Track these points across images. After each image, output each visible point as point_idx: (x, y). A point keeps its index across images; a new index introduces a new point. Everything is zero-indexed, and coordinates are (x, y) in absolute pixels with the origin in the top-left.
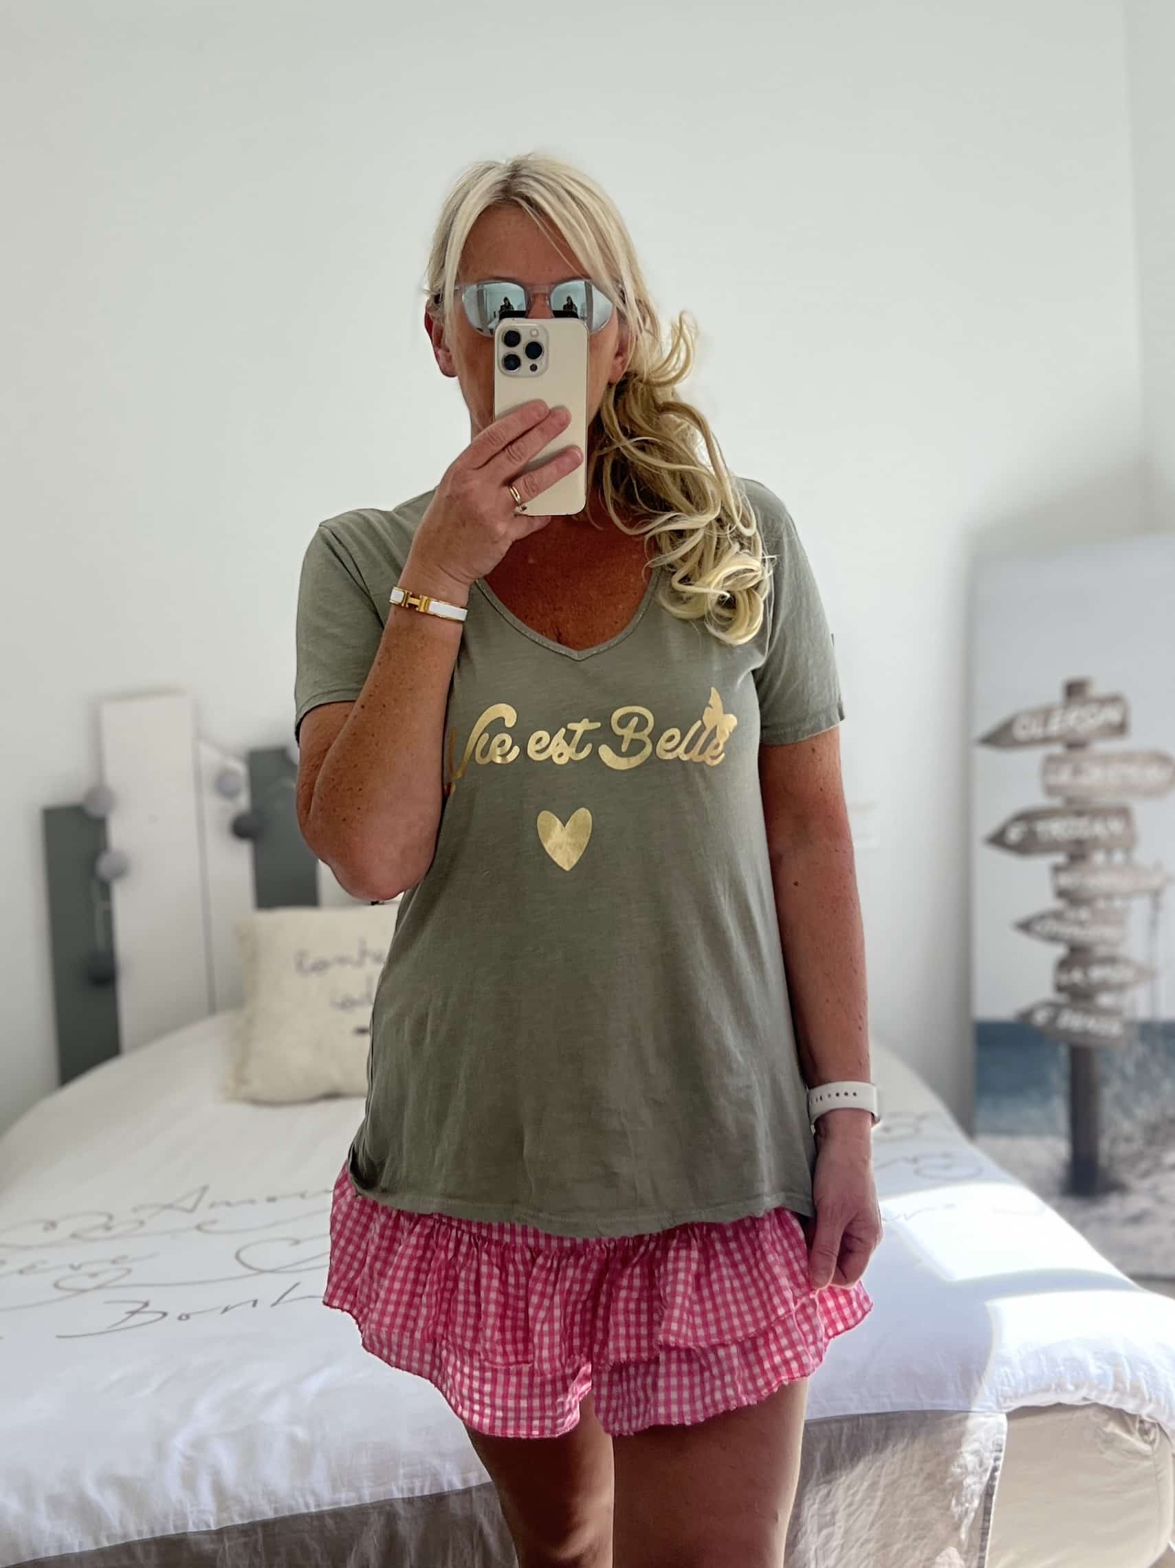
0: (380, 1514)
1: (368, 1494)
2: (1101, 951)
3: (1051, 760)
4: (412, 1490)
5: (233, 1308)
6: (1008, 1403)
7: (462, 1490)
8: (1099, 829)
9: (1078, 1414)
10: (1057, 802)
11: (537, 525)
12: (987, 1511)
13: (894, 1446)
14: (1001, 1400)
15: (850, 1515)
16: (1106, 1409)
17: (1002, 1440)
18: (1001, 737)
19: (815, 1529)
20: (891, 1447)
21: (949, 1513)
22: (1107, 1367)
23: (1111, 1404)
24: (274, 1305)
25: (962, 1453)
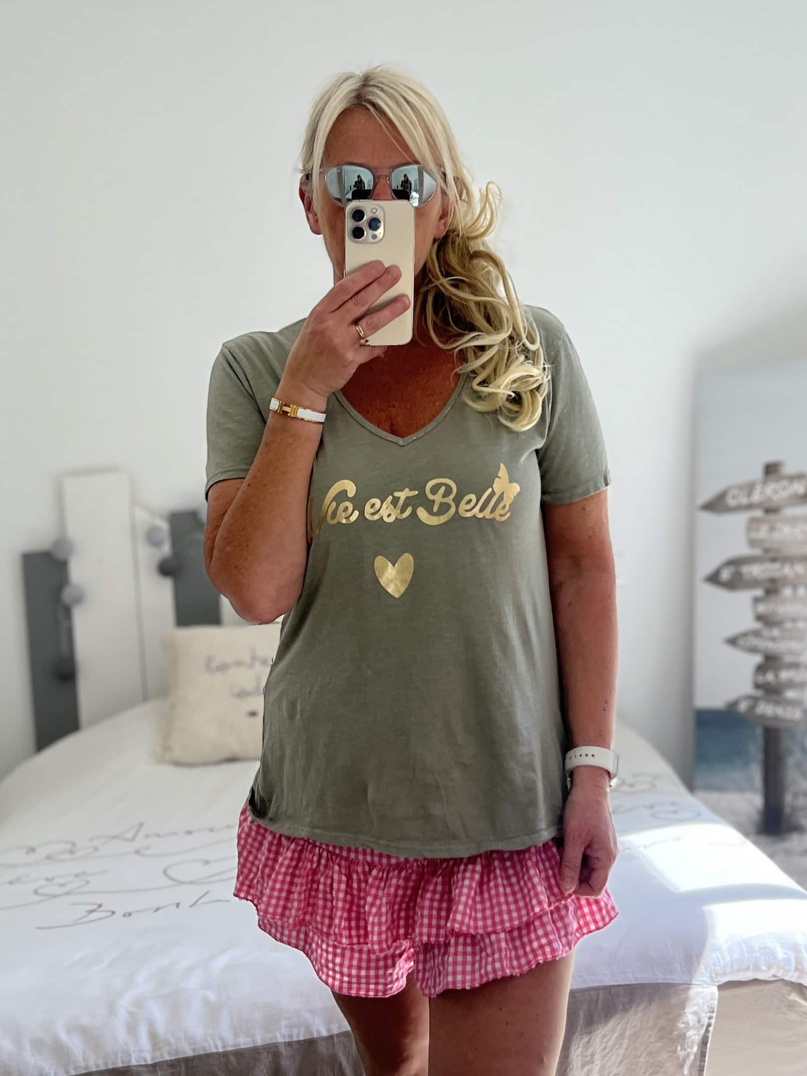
0: (268, 1053)
1: (260, 1039)
2: (788, 659)
3: (753, 520)
4: (291, 1036)
5: (162, 908)
6: (719, 979)
7: (327, 1037)
8: (787, 570)
9: (770, 986)
10: (757, 552)
11: (377, 353)
12: (703, 1055)
13: (636, 1008)
14: (714, 976)
15: (605, 1056)
16: (789, 983)
17: (715, 1005)
18: (716, 505)
19: (580, 1066)
20: (633, 1008)
21: (675, 1055)
22: (790, 953)
23: (793, 980)
24: (192, 906)
25: (685, 1013)
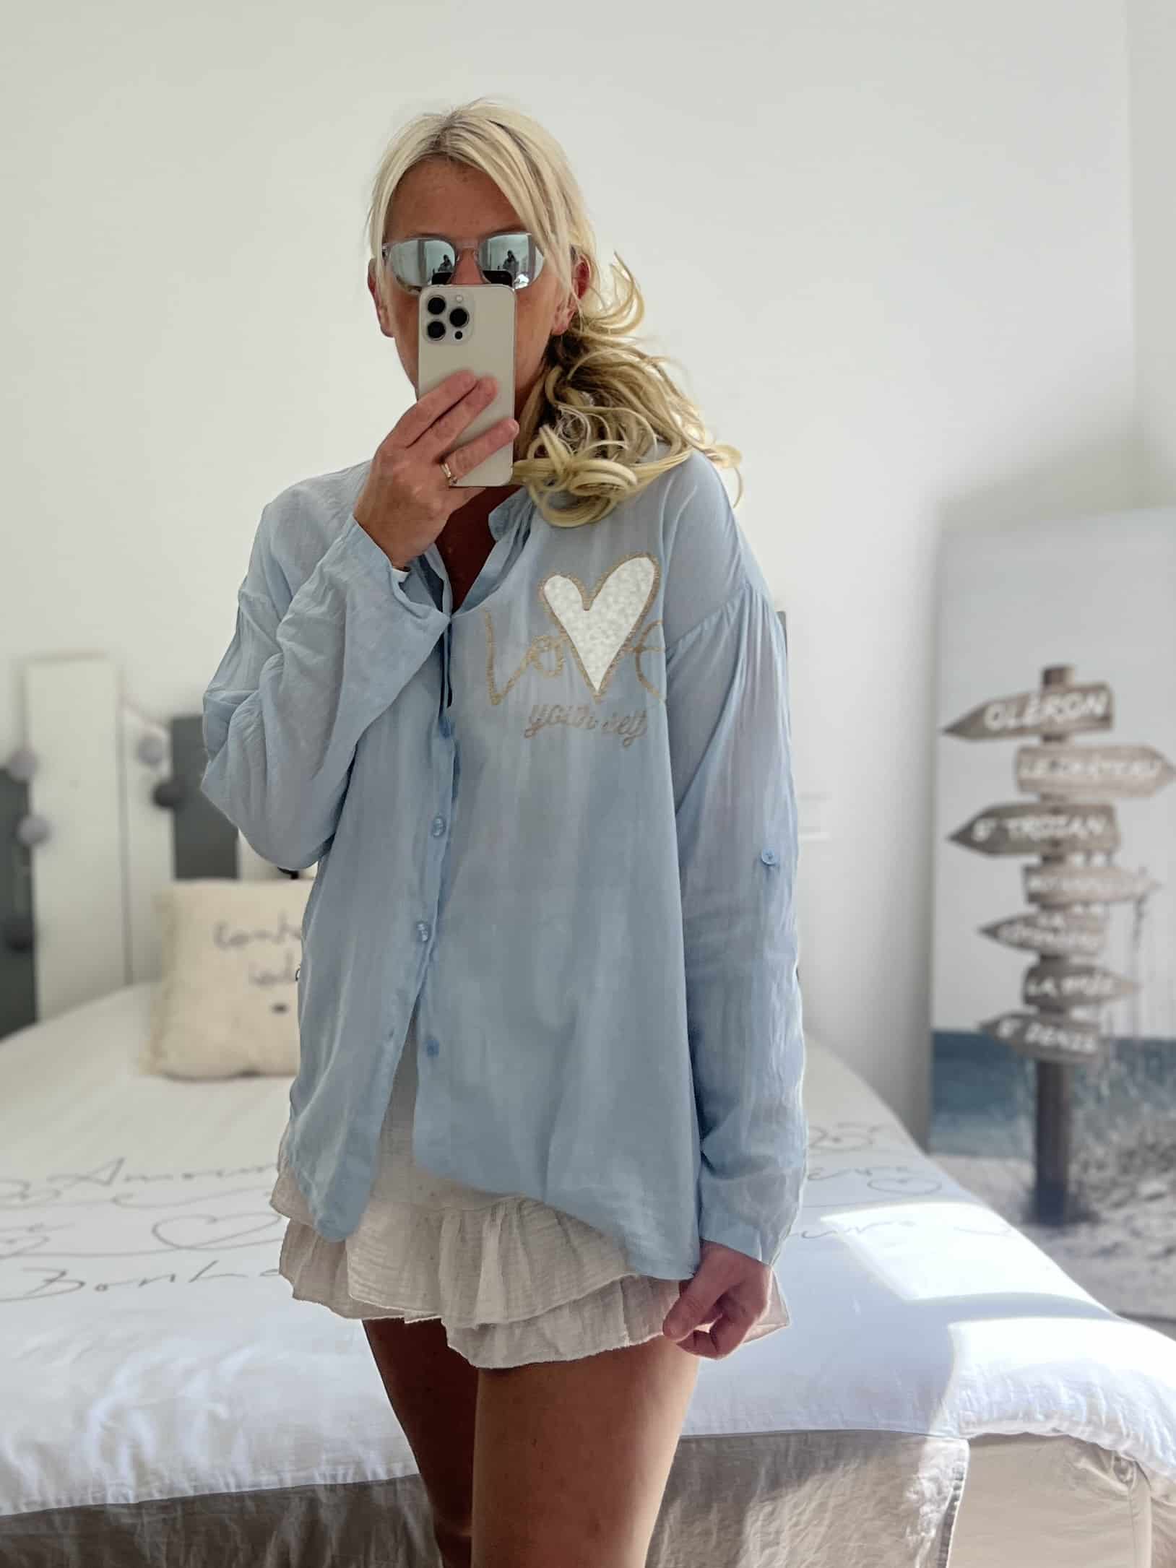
0: (301, 1499)
1: (289, 1479)
2: (1077, 960)
3: (1025, 752)
4: (334, 1477)
5: (151, 1281)
6: (971, 1430)
7: (386, 1481)
8: (1077, 828)
9: (1045, 1447)
10: (1031, 798)
12: (945, 1543)
13: (845, 1465)
14: (963, 1425)
15: (797, 1535)
16: (1078, 1442)
17: (964, 1469)
18: (970, 727)
19: (758, 1547)
20: (841, 1466)
21: (902, 1540)
22: (1080, 1397)
23: (1084, 1438)
24: (192, 1280)
25: (918, 1478)
